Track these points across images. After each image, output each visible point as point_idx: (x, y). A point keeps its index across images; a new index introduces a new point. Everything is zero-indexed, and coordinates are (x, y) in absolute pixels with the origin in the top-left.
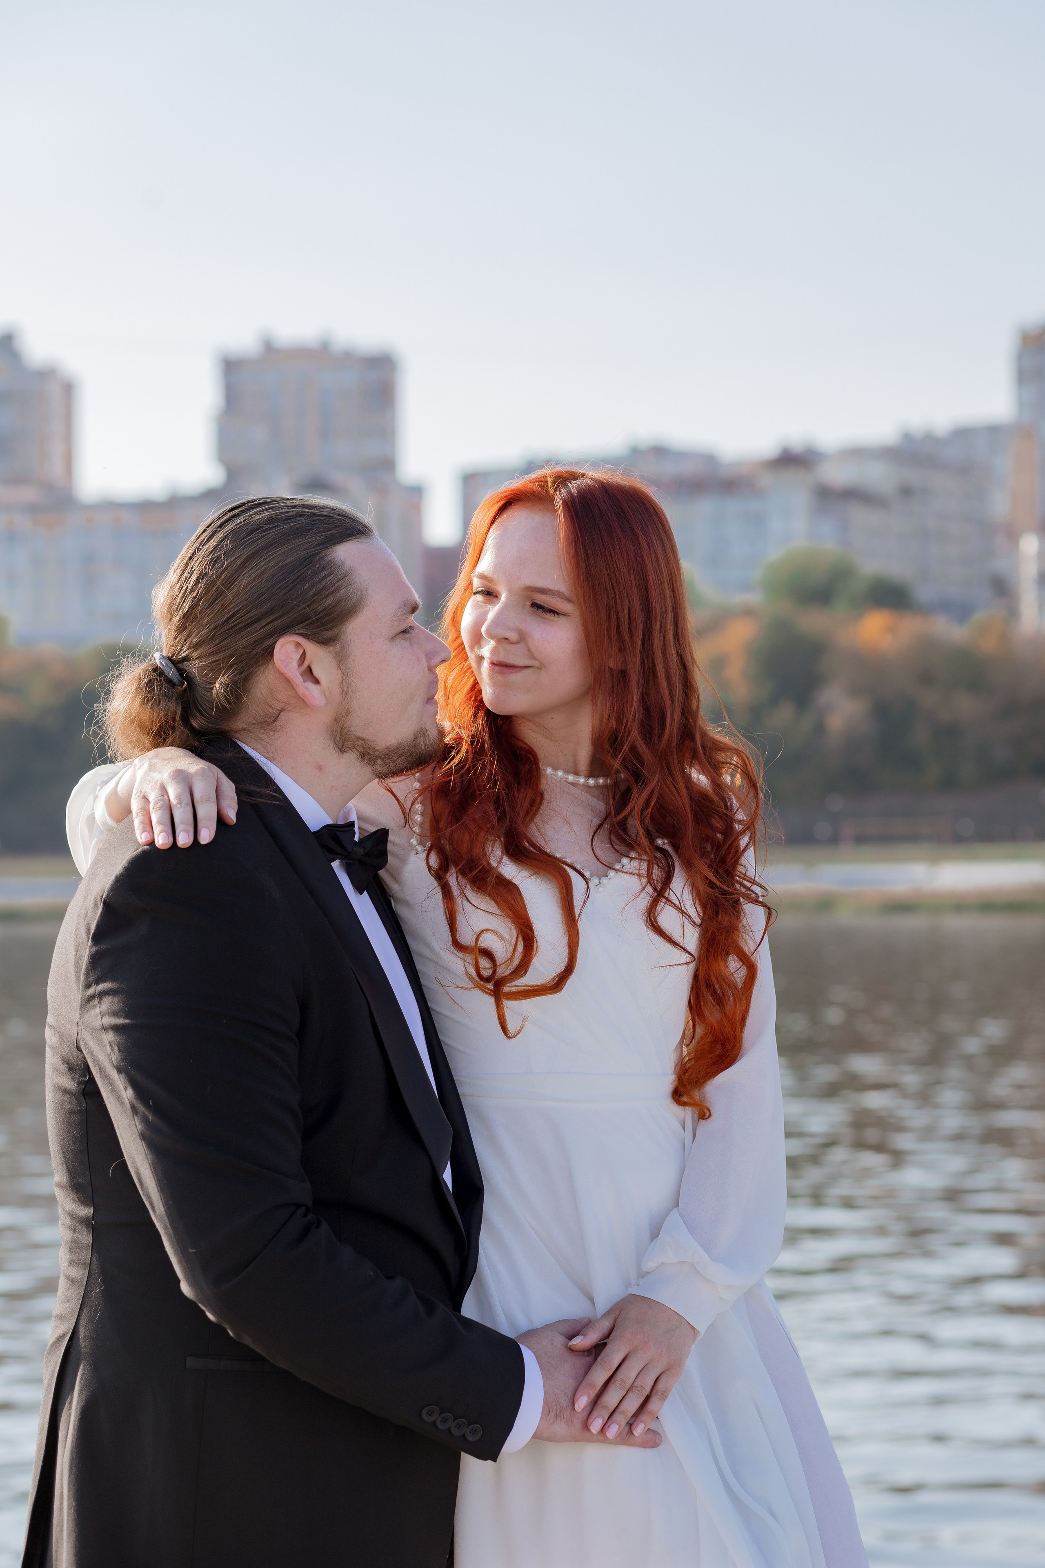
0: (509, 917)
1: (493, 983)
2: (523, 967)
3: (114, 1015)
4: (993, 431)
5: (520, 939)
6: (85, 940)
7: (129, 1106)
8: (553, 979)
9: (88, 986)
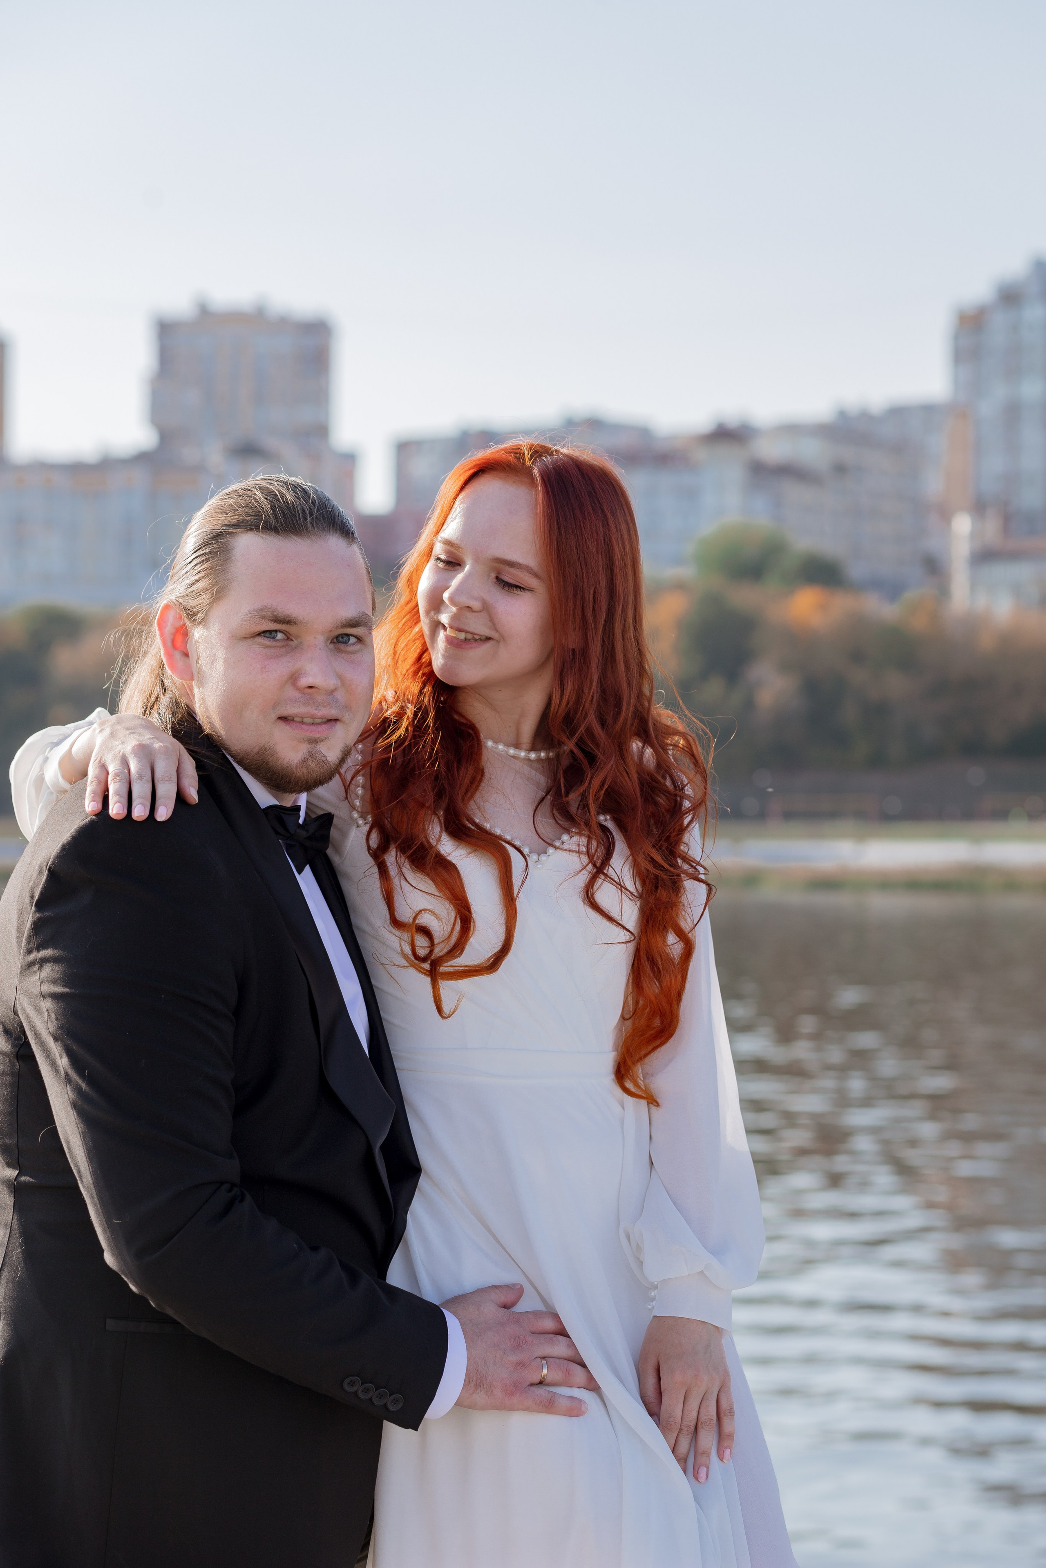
0: (448, 899)
1: (429, 962)
2: (458, 948)
3: (53, 983)
4: (928, 410)
5: (458, 919)
6: (28, 906)
7: (63, 1074)
8: (489, 959)
9: (29, 952)
